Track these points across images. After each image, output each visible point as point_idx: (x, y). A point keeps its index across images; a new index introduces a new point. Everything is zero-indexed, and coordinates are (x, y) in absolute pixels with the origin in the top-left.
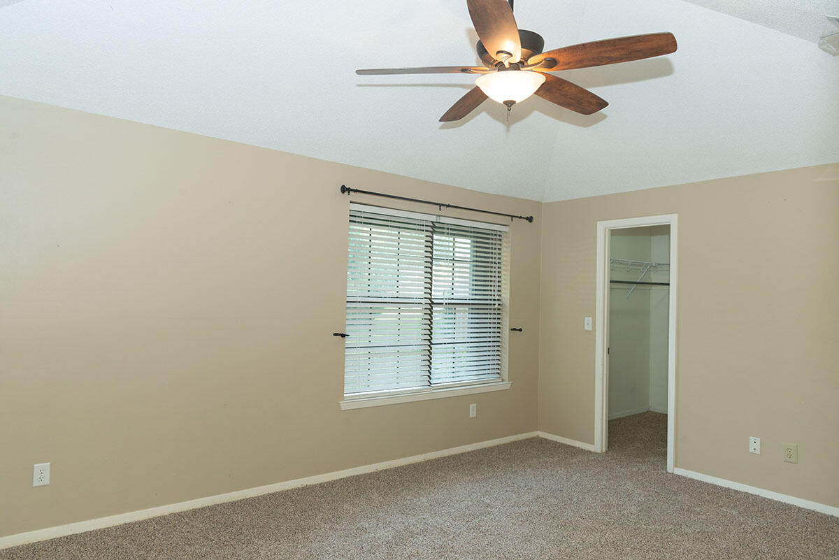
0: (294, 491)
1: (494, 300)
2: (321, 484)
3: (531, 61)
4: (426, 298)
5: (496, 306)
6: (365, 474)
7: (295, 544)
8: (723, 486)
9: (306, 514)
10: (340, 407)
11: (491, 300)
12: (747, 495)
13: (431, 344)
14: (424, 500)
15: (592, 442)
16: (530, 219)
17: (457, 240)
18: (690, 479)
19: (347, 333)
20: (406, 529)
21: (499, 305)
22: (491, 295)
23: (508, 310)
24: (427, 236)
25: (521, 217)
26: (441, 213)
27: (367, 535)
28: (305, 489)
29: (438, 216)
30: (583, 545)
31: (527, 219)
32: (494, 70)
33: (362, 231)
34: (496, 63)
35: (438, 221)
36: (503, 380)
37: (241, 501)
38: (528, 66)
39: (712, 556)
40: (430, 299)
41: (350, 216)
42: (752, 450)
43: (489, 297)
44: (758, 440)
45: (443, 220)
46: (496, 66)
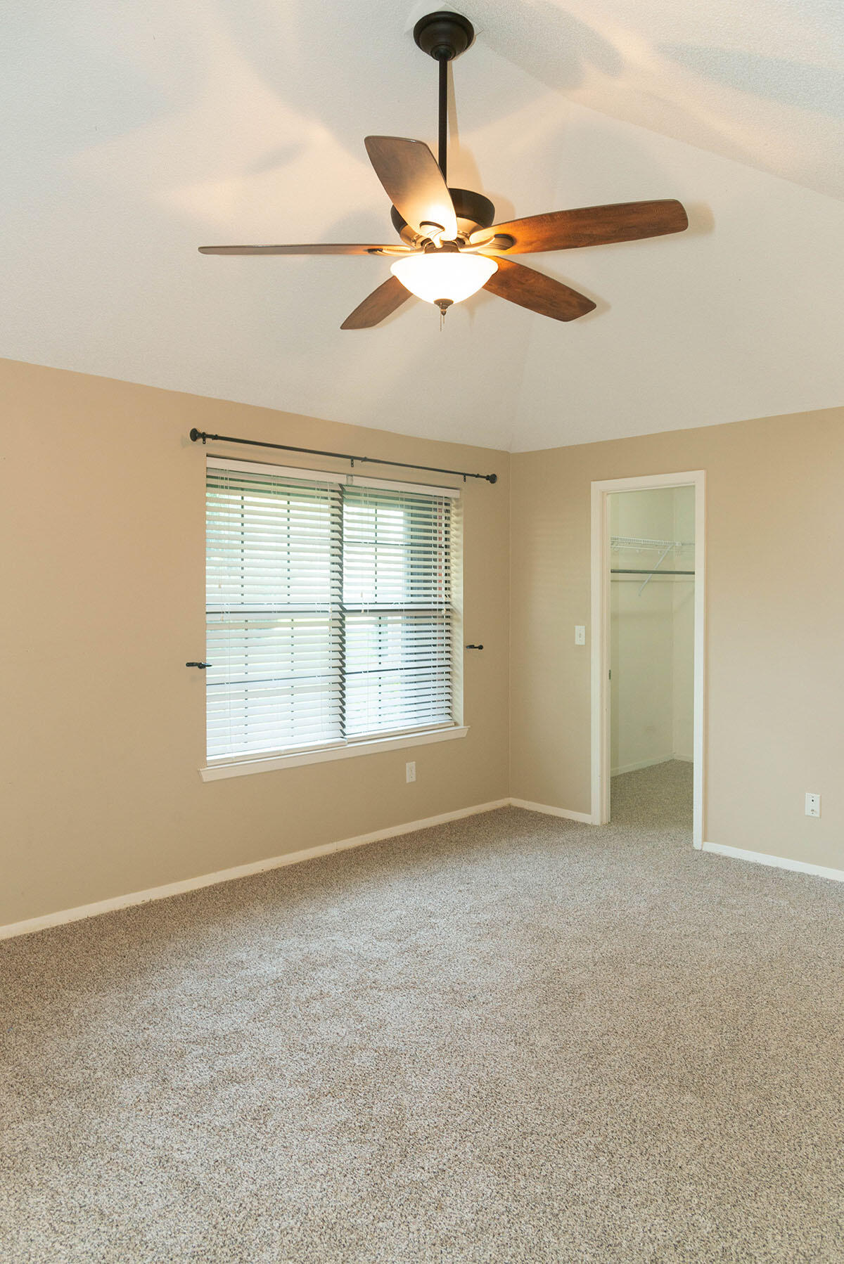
0: (131, 911)
1: (441, 603)
2: (173, 897)
3: (475, 238)
4: (333, 603)
5: (443, 612)
6: (244, 878)
7: (130, 994)
8: (769, 865)
9: (149, 946)
10: (200, 777)
11: (435, 603)
12: (802, 877)
13: (344, 673)
14: (334, 912)
15: (588, 811)
16: (492, 479)
17: (379, 512)
18: (725, 858)
19: (208, 663)
20: (305, 959)
21: (447, 610)
22: (435, 596)
23: (461, 617)
24: (333, 507)
25: (478, 476)
26: (353, 471)
27: (243, 973)
28: (148, 907)
29: (348, 475)
30: (567, 964)
31: (488, 478)
32: (420, 250)
33: (228, 502)
34: (421, 240)
35: (350, 483)
36: (456, 724)
37: (42, 932)
38: (471, 246)
39: (750, 968)
40: (341, 605)
41: (208, 477)
42: (808, 812)
43: (432, 599)
44: (817, 797)
45: (357, 481)
46: (422, 244)
